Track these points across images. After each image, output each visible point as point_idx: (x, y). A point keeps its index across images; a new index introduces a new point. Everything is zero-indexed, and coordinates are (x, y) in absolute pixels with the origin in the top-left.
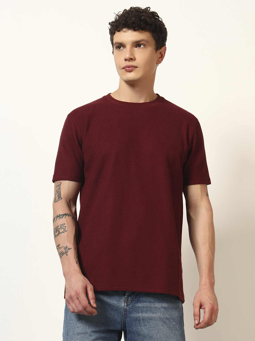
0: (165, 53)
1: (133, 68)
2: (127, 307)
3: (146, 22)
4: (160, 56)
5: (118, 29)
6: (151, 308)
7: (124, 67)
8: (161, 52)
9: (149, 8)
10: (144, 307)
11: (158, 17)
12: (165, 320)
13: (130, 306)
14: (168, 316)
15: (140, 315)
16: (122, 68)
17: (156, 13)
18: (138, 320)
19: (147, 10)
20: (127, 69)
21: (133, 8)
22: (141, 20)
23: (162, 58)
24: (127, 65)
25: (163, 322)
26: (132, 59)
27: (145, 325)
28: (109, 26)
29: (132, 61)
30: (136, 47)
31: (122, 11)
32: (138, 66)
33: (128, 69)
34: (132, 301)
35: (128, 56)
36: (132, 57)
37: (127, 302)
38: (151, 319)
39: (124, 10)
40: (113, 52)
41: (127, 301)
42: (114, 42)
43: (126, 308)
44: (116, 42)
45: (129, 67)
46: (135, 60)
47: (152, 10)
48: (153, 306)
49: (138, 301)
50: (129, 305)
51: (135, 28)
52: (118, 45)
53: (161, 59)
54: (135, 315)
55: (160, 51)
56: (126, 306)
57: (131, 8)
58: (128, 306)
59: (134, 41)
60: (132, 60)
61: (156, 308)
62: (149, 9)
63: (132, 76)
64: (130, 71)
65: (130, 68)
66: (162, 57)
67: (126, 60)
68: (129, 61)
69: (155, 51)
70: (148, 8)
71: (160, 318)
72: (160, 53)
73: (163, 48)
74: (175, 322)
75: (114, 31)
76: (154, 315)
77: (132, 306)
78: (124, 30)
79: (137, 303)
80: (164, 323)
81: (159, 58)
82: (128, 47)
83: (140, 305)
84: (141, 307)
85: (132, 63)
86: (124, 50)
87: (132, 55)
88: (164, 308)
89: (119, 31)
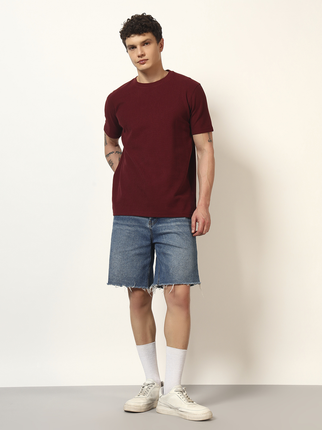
0: (163, 43)
1: (145, 61)
2: (151, 228)
3: (146, 26)
5: (128, 36)
6: (168, 226)
10: (163, 227)
11: (153, 18)
13: (153, 227)
14: (181, 231)
15: (161, 232)
17: (150, 16)
22: (142, 26)
26: (143, 55)
30: (144, 45)
31: (126, 20)
32: (148, 59)
33: (141, 63)
34: (154, 223)
35: (140, 53)
36: (143, 54)
39: (128, 20)
40: (127, 52)
41: (150, 223)
42: (127, 46)
44: (128, 45)
46: (145, 55)
49: (159, 223)
50: (153, 226)
51: (140, 32)
52: (130, 47)
53: (162, 48)
54: (158, 233)
55: (160, 43)
57: (132, 17)
59: (142, 42)
61: (172, 226)
62: (145, 14)
63: (145, 66)
64: (144, 64)
66: (162, 47)
67: (139, 57)
68: (141, 57)
69: (157, 44)
73: (162, 40)
74: (187, 234)
75: (125, 37)
76: (171, 231)
77: (155, 227)
78: (132, 35)
79: (158, 224)
81: (161, 48)
82: (138, 47)
83: (160, 225)
84: (161, 227)
85: (144, 58)
86: (136, 49)
87: (142, 52)
88: (178, 225)
89: (129, 37)
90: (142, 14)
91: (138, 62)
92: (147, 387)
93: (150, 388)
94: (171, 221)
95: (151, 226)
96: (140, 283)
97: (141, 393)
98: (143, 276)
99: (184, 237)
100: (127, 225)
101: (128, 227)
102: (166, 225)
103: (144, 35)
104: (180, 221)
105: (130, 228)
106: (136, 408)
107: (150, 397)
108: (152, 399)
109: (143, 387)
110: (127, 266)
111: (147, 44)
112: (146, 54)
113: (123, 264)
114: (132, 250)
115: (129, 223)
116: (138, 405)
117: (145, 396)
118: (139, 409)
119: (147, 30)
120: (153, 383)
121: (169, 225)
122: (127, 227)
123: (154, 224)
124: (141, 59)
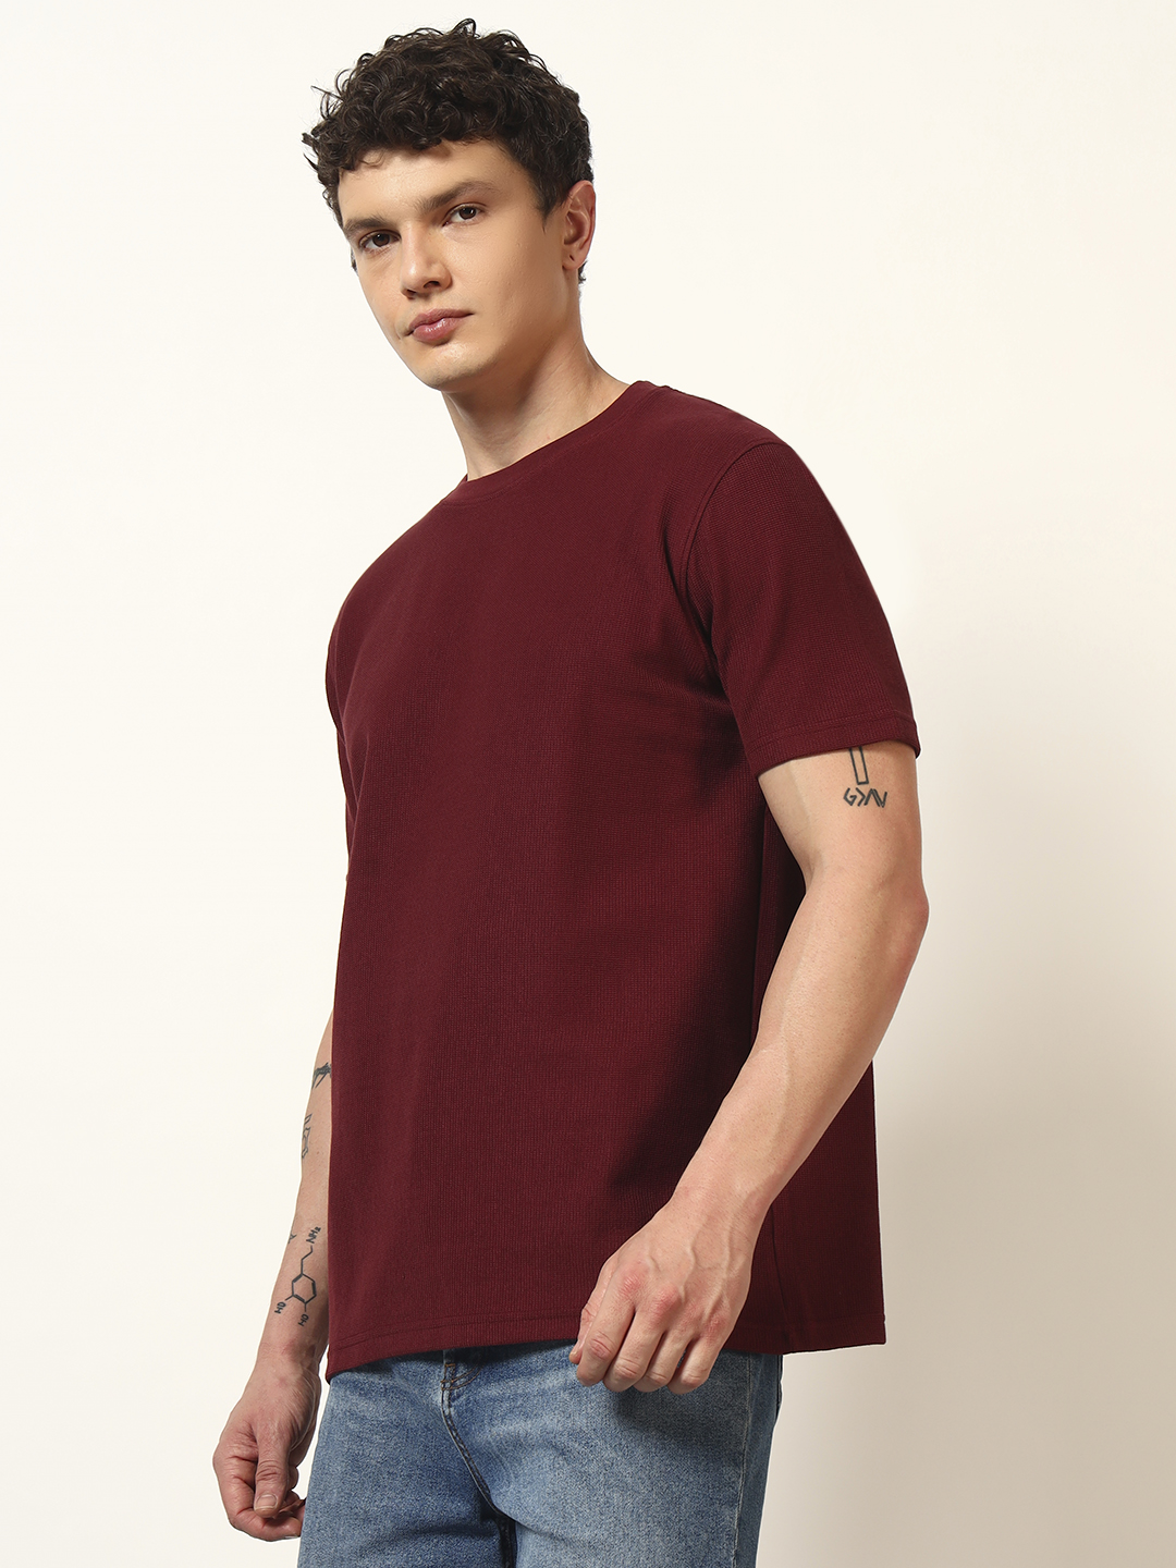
0: (592, 212)
1: (453, 323)
2: (450, 1406)
3: (459, 100)
4: (572, 232)
5: (348, 160)
6: (528, 1397)
7: (411, 325)
8: (571, 211)
9: (470, 27)
13: (461, 1399)
16: (403, 330)
17: (509, 38)
19: (462, 36)
20: (428, 329)
21: (396, 39)
22: (435, 97)
23: (585, 238)
24: (419, 316)
26: (435, 283)
28: (309, 151)
29: (441, 292)
30: (446, 221)
31: (351, 66)
32: (473, 308)
33: (429, 334)
34: (469, 1378)
36: (435, 273)
37: (452, 1384)
39: (360, 61)
41: (450, 1384)
43: (447, 1412)
45: (432, 321)
46: (450, 285)
47: (484, 30)
50: (459, 1396)
51: (417, 137)
52: (361, 232)
53: (576, 245)
55: (568, 208)
56: (446, 1402)
57: (389, 42)
58: (454, 1401)
59: (428, 198)
60: (438, 288)
61: (543, 1392)
63: (459, 354)
64: (442, 340)
65: (439, 325)
66: (580, 233)
67: (411, 294)
68: (426, 297)
69: (535, 216)
70: (467, 24)
72: (570, 214)
73: (579, 187)
75: (331, 171)
77: (470, 1402)
78: (371, 157)
79: (487, 1382)
81: (569, 242)
82: (409, 230)
83: (494, 1390)
84: (494, 1400)
85: (440, 302)
86: (393, 247)
87: (429, 262)
89: (351, 167)
90: (458, 27)
91: (411, 332)
95: (451, 1399)
103: (446, 155)
111: (467, 213)
112: (455, 279)
119: (469, 122)
124: (421, 308)
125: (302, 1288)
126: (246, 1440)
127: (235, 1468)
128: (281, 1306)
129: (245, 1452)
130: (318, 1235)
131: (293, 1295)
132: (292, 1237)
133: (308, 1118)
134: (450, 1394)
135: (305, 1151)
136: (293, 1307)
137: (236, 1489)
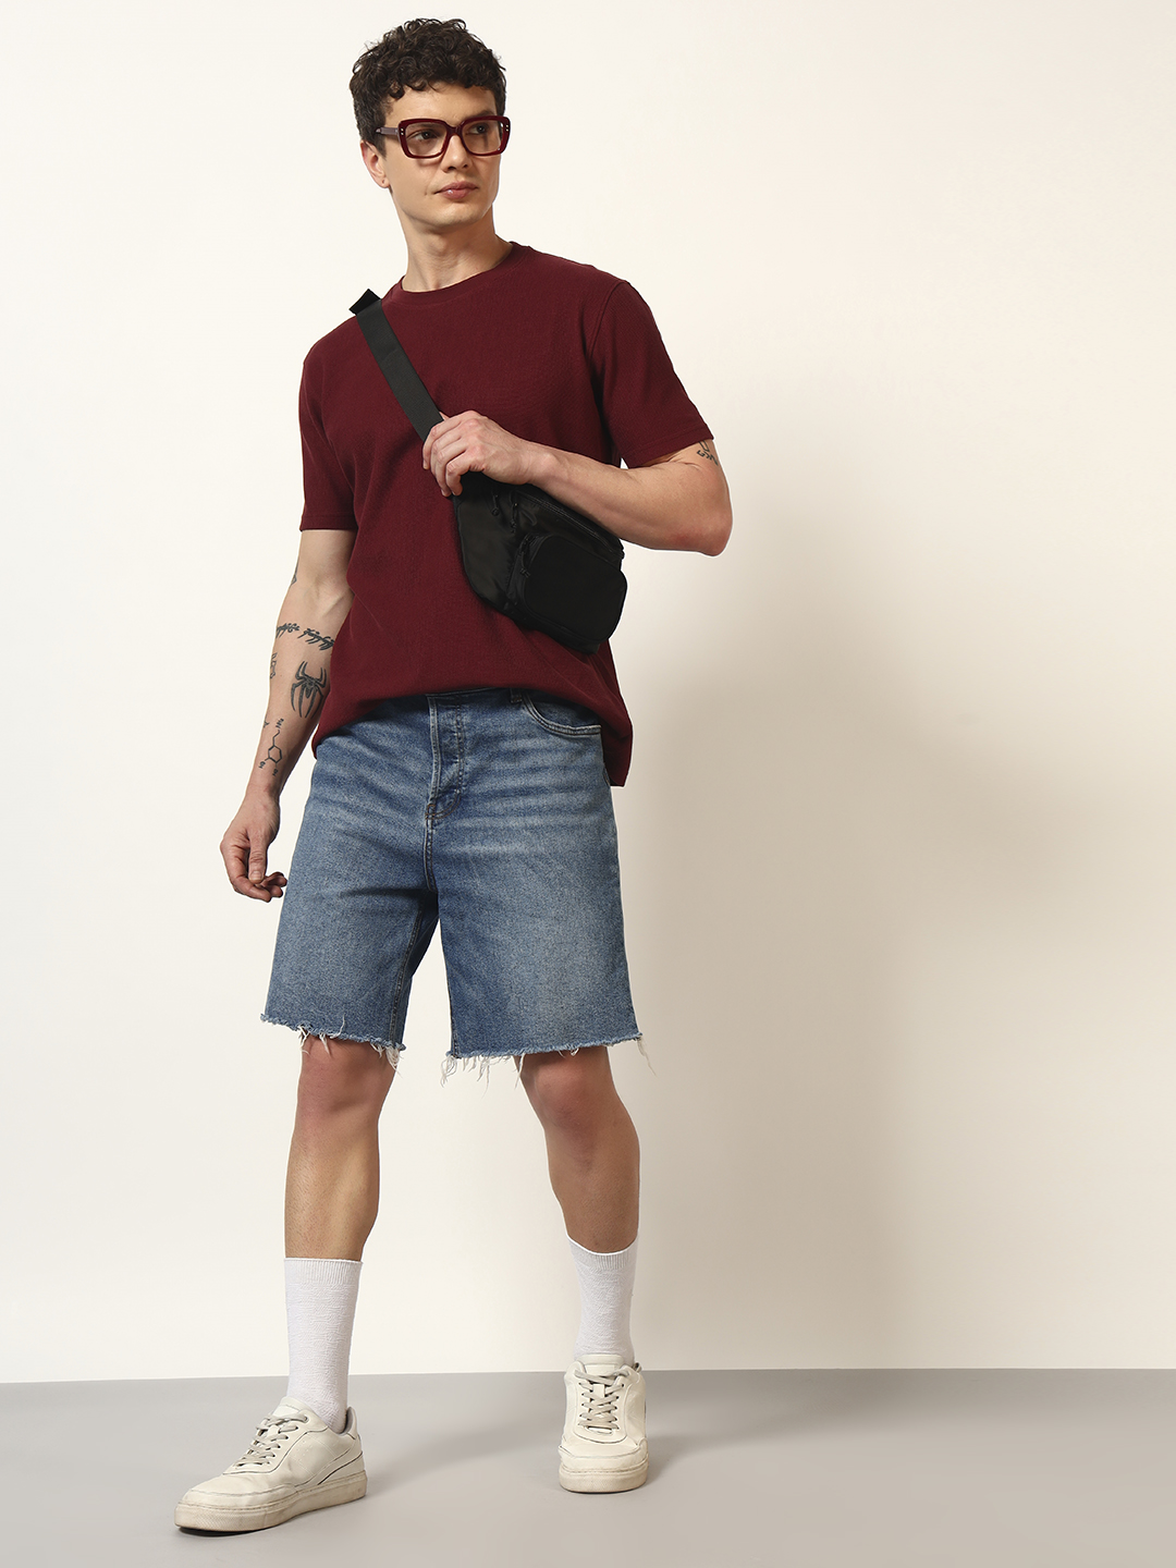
2: (432, 828)
6: (495, 830)
10: (476, 829)
12: (533, 859)
13: (442, 825)
14: (541, 849)
15: (467, 848)
18: (463, 863)
25: (527, 864)
27: (482, 875)
34: (446, 814)
37: (433, 816)
38: (495, 858)
41: (432, 813)
43: (430, 831)
48: (502, 825)
49: (463, 814)
50: (439, 824)
54: (454, 850)
56: (430, 827)
61: (509, 829)
71: (519, 856)
74: (565, 863)
76: (504, 849)
77: (447, 828)
80: (532, 867)
83: (467, 823)
88: (533, 829)
91: (440, 192)
92: (277, 1428)
93: (286, 1434)
94: (506, 809)
95: (433, 825)
96: (365, 1024)
97: (248, 1457)
98: (377, 999)
99: (552, 875)
100: (345, 806)
101: (344, 812)
102: (488, 825)
104: (539, 811)
105: (350, 817)
106: (219, 1514)
107: (283, 1471)
108: (293, 1478)
109: (263, 1431)
110: (320, 954)
113: (310, 947)
114: (342, 897)
115: (352, 800)
116: (228, 1501)
117: (265, 1467)
118: (232, 1519)
120: (300, 1416)
121: (500, 823)
122: (342, 813)
123: (445, 816)
125: (274, 753)
126: (243, 837)
127: (233, 853)
128: (263, 763)
129: (241, 844)
130: (282, 723)
131: (269, 758)
132: (266, 724)
133: (274, 656)
134: (433, 822)
135: (272, 675)
136: (269, 765)
137: (235, 865)
